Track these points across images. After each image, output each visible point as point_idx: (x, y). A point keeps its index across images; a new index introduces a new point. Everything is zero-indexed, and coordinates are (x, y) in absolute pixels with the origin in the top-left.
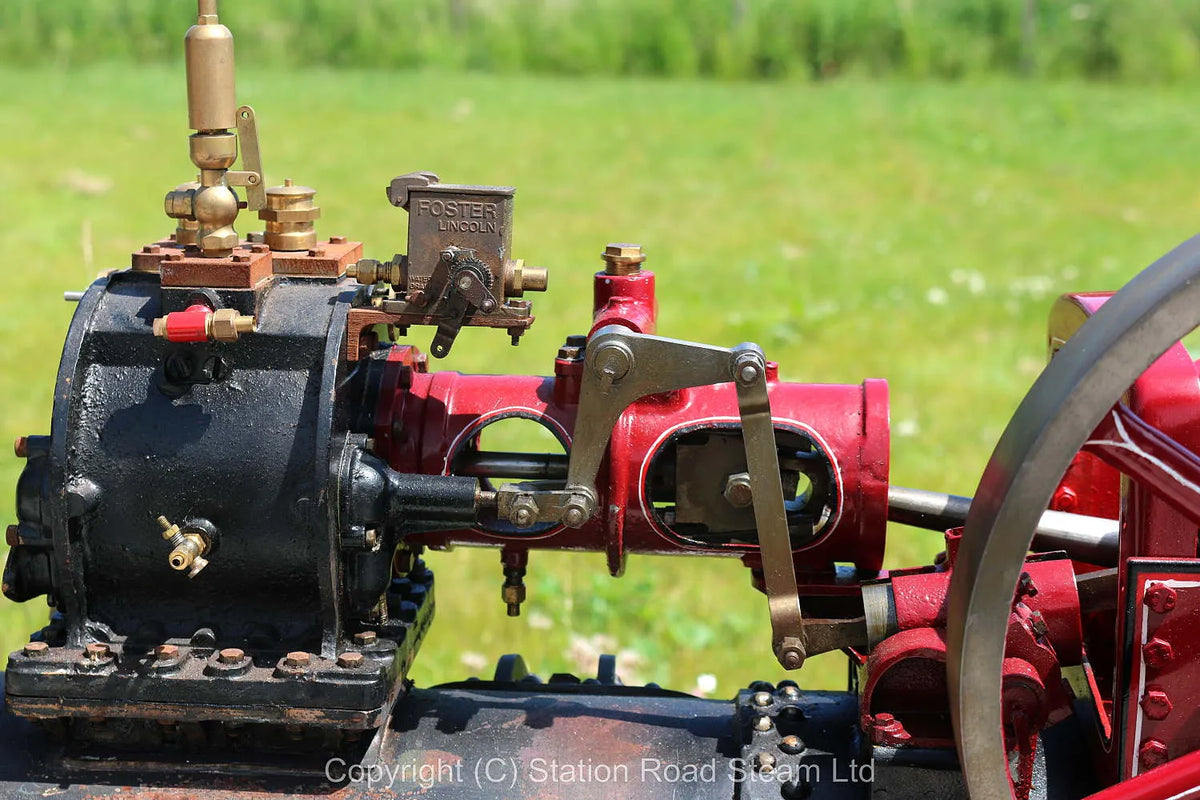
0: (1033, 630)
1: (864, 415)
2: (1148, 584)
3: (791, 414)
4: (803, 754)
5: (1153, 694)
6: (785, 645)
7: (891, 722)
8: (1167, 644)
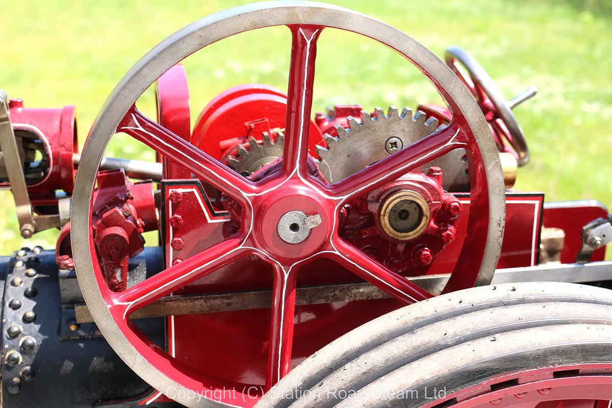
0: (124, 214)
1: (61, 122)
2: (170, 191)
3: (27, 122)
4: (36, 277)
5: (175, 239)
6: (24, 228)
7: (67, 259)
8: (180, 217)
